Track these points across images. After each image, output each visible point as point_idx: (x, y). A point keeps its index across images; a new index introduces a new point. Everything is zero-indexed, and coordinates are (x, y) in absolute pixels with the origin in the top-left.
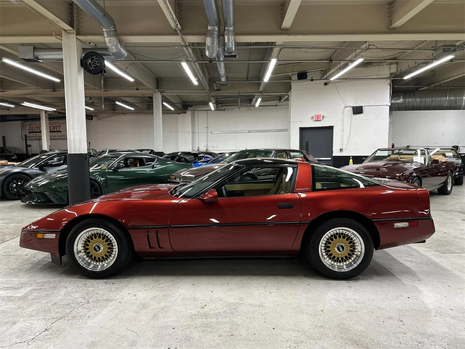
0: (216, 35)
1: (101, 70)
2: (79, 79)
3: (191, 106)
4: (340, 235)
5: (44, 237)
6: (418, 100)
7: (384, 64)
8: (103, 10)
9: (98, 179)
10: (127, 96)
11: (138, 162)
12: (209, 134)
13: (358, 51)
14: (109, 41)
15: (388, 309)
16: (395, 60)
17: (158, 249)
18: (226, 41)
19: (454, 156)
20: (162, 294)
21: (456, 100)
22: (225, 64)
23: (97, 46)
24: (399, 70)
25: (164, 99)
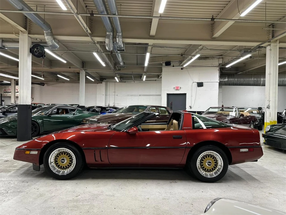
0: (111, 37)
1: (42, 55)
2: (28, 60)
3: (105, 79)
4: (209, 155)
5: (30, 153)
6: (236, 79)
7: (215, 58)
8: (43, 20)
9: (38, 121)
10: (64, 72)
11: (65, 111)
12: (116, 96)
13: (197, 50)
14: (48, 38)
15: (187, 198)
16: (221, 56)
17: (100, 162)
18: (117, 41)
19: (258, 113)
20: (55, 188)
21: (258, 80)
22: (121, 55)
23: (42, 41)
24: (224, 62)
25: (87, 74)
